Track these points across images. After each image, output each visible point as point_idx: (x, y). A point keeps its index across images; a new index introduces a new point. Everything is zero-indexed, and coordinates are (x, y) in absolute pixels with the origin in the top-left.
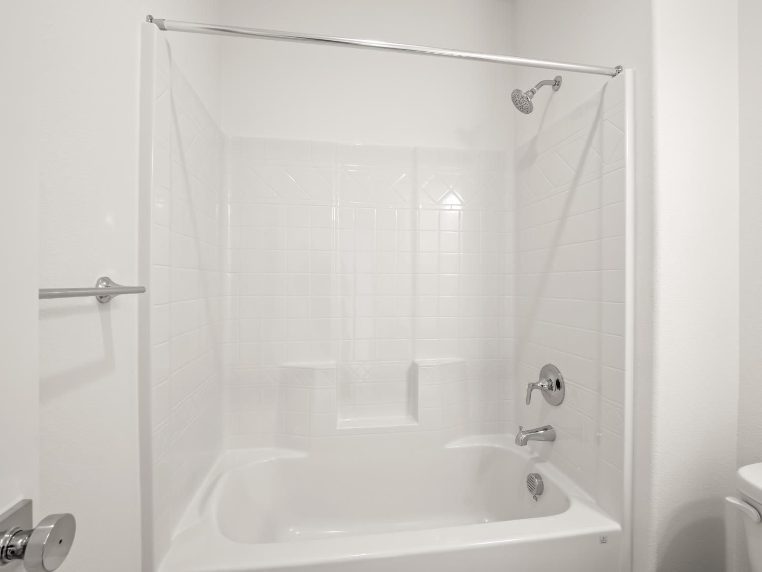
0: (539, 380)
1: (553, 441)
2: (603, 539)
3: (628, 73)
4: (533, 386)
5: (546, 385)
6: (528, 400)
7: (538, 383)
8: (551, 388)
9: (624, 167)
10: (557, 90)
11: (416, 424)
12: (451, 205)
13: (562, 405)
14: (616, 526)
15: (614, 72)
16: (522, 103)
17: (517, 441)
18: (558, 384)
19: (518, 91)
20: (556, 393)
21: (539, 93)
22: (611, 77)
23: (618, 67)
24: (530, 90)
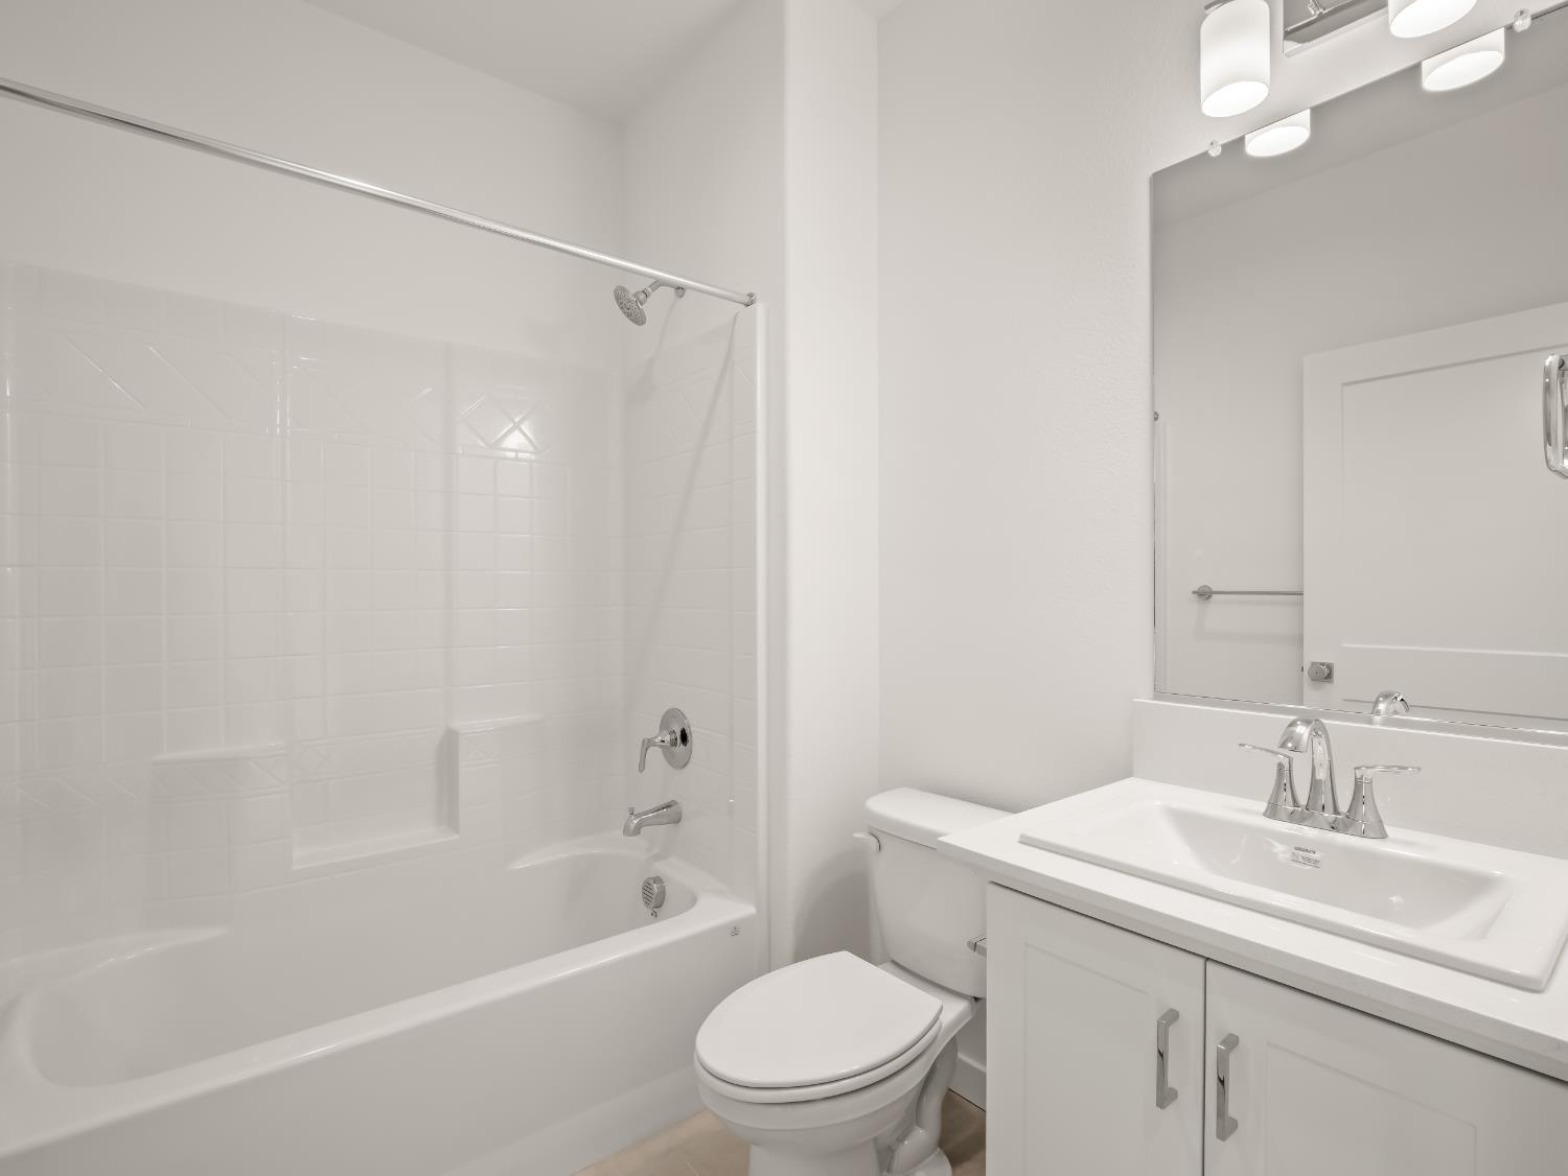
0: (657, 732)
1: (678, 821)
2: (735, 930)
3: (760, 307)
4: (647, 744)
5: (667, 738)
6: (642, 766)
7: (656, 737)
8: (674, 743)
9: (755, 432)
10: (681, 296)
11: (456, 837)
12: (516, 451)
13: (689, 766)
14: (748, 910)
15: (747, 300)
16: (631, 307)
17: (626, 832)
18: (684, 737)
19: (624, 289)
20: (680, 748)
21: (655, 296)
22: (742, 306)
23: (751, 295)
24: (641, 290)
